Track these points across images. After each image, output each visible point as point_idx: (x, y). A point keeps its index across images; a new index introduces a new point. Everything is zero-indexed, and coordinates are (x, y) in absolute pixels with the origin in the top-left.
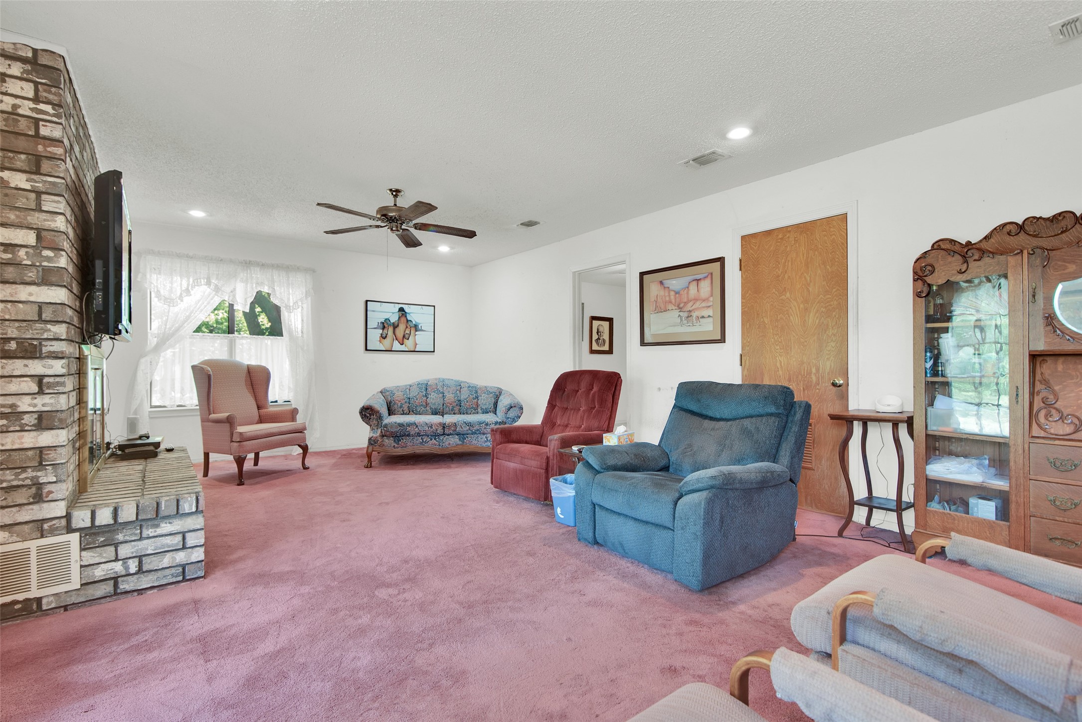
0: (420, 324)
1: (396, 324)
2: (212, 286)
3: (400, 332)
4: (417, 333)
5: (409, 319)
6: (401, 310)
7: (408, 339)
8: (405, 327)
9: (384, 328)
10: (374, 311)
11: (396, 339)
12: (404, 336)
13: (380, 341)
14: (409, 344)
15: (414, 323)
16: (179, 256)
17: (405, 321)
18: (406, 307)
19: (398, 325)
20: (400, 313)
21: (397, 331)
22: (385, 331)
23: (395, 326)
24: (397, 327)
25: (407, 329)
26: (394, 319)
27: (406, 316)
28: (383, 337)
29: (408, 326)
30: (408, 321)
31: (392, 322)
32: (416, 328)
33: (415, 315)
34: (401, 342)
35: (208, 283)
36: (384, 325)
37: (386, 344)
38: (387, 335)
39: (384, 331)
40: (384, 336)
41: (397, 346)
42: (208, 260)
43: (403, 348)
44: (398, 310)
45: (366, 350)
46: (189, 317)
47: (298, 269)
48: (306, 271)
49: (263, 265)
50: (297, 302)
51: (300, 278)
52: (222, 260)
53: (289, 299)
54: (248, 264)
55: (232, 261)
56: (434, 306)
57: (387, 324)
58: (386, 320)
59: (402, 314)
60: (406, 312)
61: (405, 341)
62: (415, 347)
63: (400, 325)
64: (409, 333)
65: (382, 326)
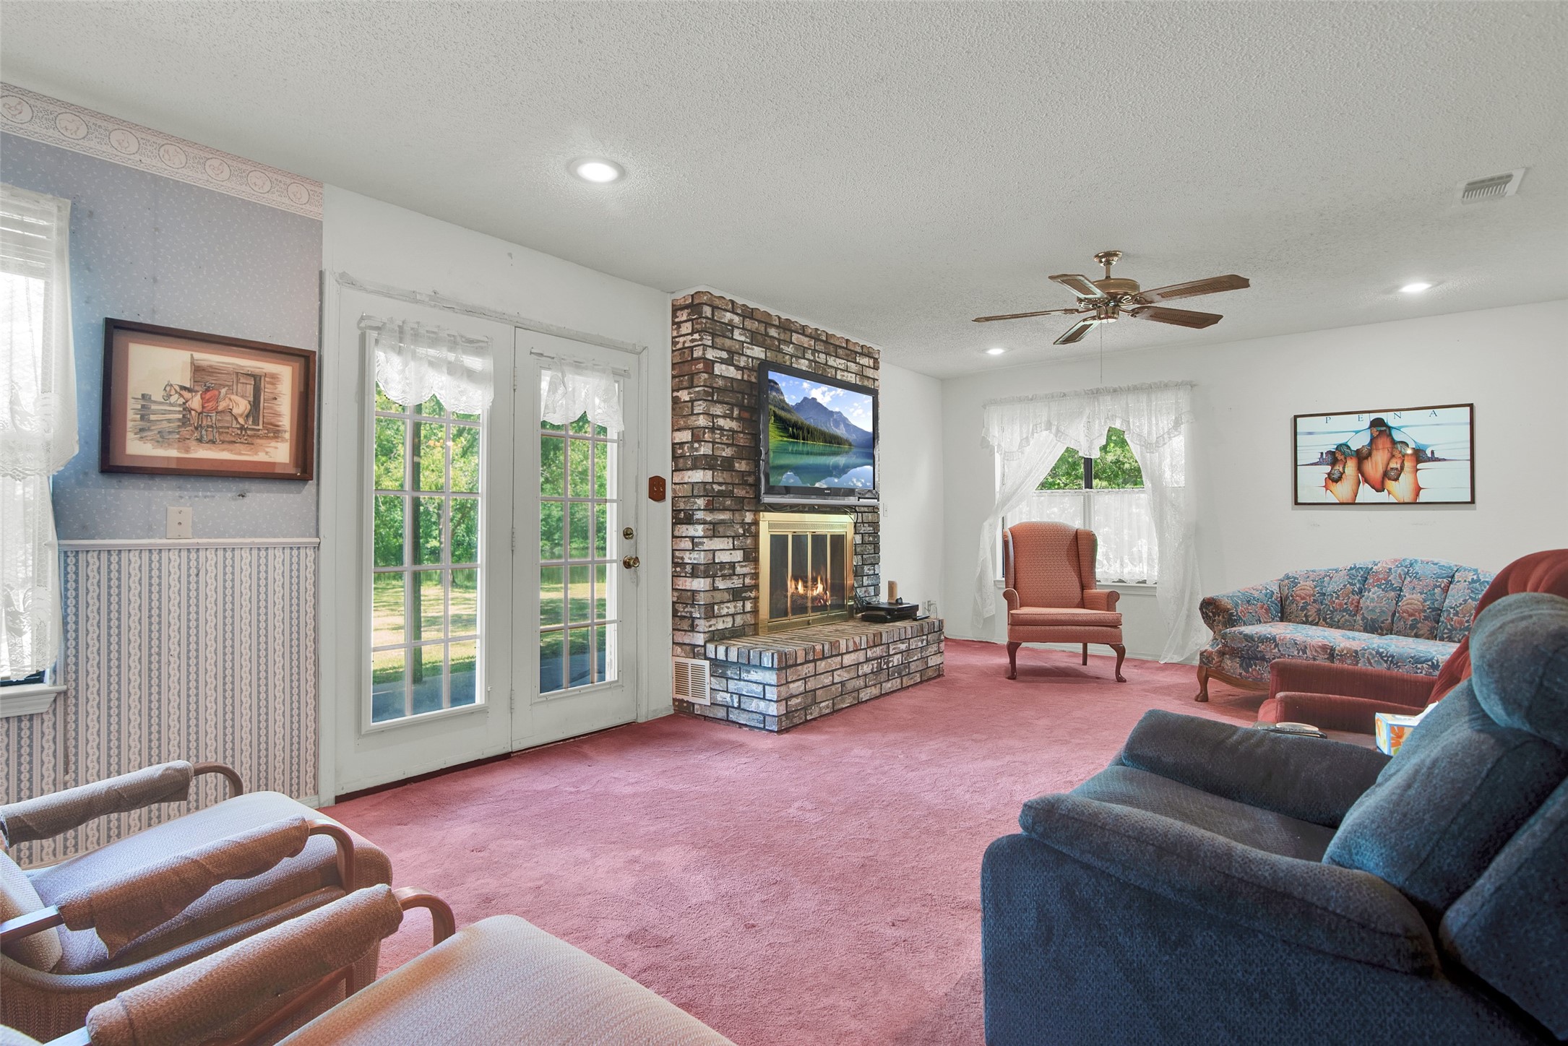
0: (1427, 446)
1: (1366, 451)
2: (1054, 429)
3: (1376, 465)
4: (1419, 466)
5: (1398, 440)
6: (1378, 425)
7: (1396, 479)
8: (1387, 456)
9: (1334, 462)
10: (1310, 433)
11: (1366, 481)
12: (1386, 475)
13: (1326, 487)
14: (1400, 488)
15: (1412, 445)
16: (1020, 400)
17: (1388, 445)
18: (1389, 419)
19: (1369, 455)
20: (1375, 429)
21: (1369, 467)
22: (1339, 468)
23: (1361, 457)
24: (1366, 458)
25: (1394, 460)
26: (1359, 442)
27: (1390, 435)
28: (1333, 479)
29: (1396, 453)
30: (1394, 442)
31: (1354, 448)
32: (1420, 456)
33: (1411, 429)
34: (1379, 487)
35: (1049, 426)
36: (1335, 457)
37: (1343, 490)
38: (1342, 474)
39: (1337, 467)
40: (1336, 476)
41: (1366, 493)
42: (1051, 397)
43: (1382, 497)
44: (1368, 425)
45: (1296, 503)
46: (1031, 471)
47: (1165, 386)
48: (1178, 385)
49: (1115, 391)
50: (1162, 436)
51: (1167, 400)
52: (1065, 395)
53: (1149, 433)
54: (1095, 394)
55: (1077, 394)
56: (1471, 406)
57: (1343, 453)
58: (1339, 447)
59: (1381, 431)
60: (1390, 428)
61: (1390, 484)
62: (1417, 495)
63: (1374, 453)
64: (1399, 466)
65: (1330, 458)
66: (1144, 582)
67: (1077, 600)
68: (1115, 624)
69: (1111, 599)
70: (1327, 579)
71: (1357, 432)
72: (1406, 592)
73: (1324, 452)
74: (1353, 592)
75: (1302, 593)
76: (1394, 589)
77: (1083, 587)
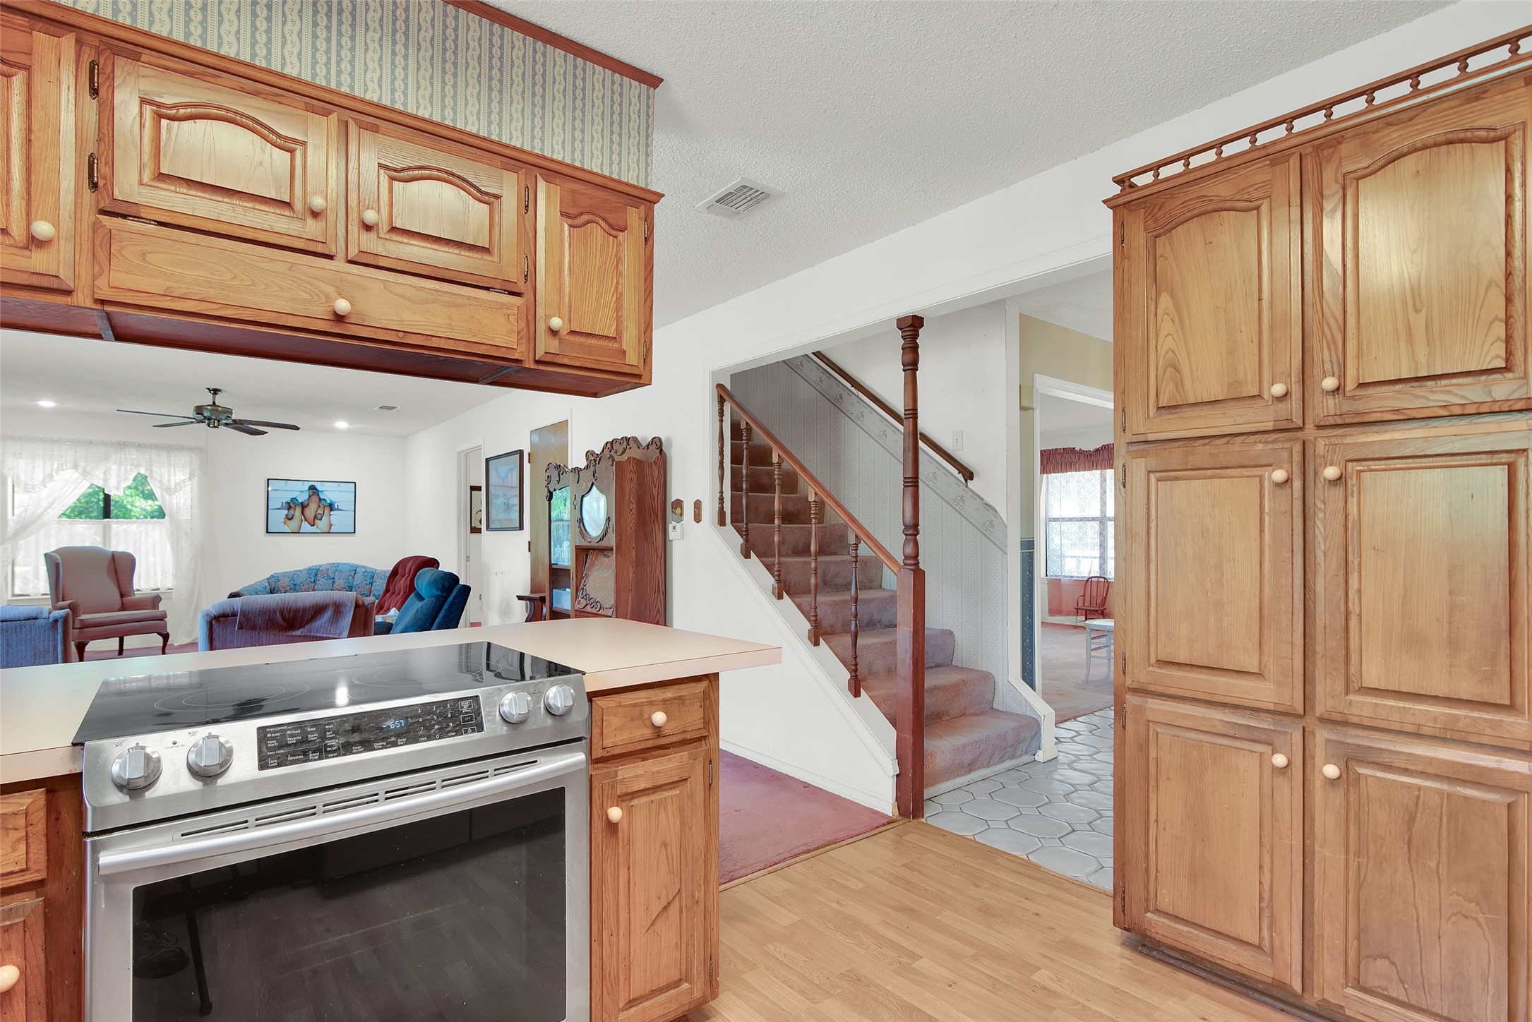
1: (306, 503)
2: (80, 470)
3: (310, 512)
4: (332, 513)
5: (322, 497)
6: (312, 488)
7: (321, 520)
8: (316, 506)
9: (289, 508)
10: (277, 490)
11: (306, 520)
12: (315, 517)
13: (285, 523)
14: (322, 524)
15: (328, 501)
16: (42, 440)
17: (318, 500)
18: (318, 486)
19: (308, 505)
20: (311, 491)
21: (307, 511)
22: (292, 511)
23: (304, 506)
24: (306, 507)
25: (320, 509)
26: (303, 498)
27: (318, 495)
29: (321, 505)
30: (320, 500)
31: (300, 501)
32: (331, 507)
33: (329, 494)
34: (312, 524)
35: (75, 467)
36: (290, 506)
37: (293, 524)
38: (293, 515)
39: (290, 511)
40: (290, 517)
41: (306, 527)
42: (76, 443)
44: (307, 488)
45: (267, 532)
46: (53, 502)
47: (182, 448)
48: (191, 449)
49: (140, 446)
50: (179, 483)
51: (184, 458)
52: (91, 442)
53: (169, 481)
54: (122, 445)
55: (103, 443)
56: (355, 483)
57: (294, 503)
58: (293, 499)
59: (314, 492)
60: (318, 491)
61: (317, 522)
62: (330, 528)
63: (310, 504)
64: (322, 513)
65: (287, 506)
66: (158, 589)
67: (119, 605)
68: (162, 618)
69: (155, 600)
70: (296, 576)
71: (302, 492)
72: (336, 580)
73: (284, 502)
74: (311, 582)
75: (283, 585)
76: (331, 579)
77: (122, 596)
